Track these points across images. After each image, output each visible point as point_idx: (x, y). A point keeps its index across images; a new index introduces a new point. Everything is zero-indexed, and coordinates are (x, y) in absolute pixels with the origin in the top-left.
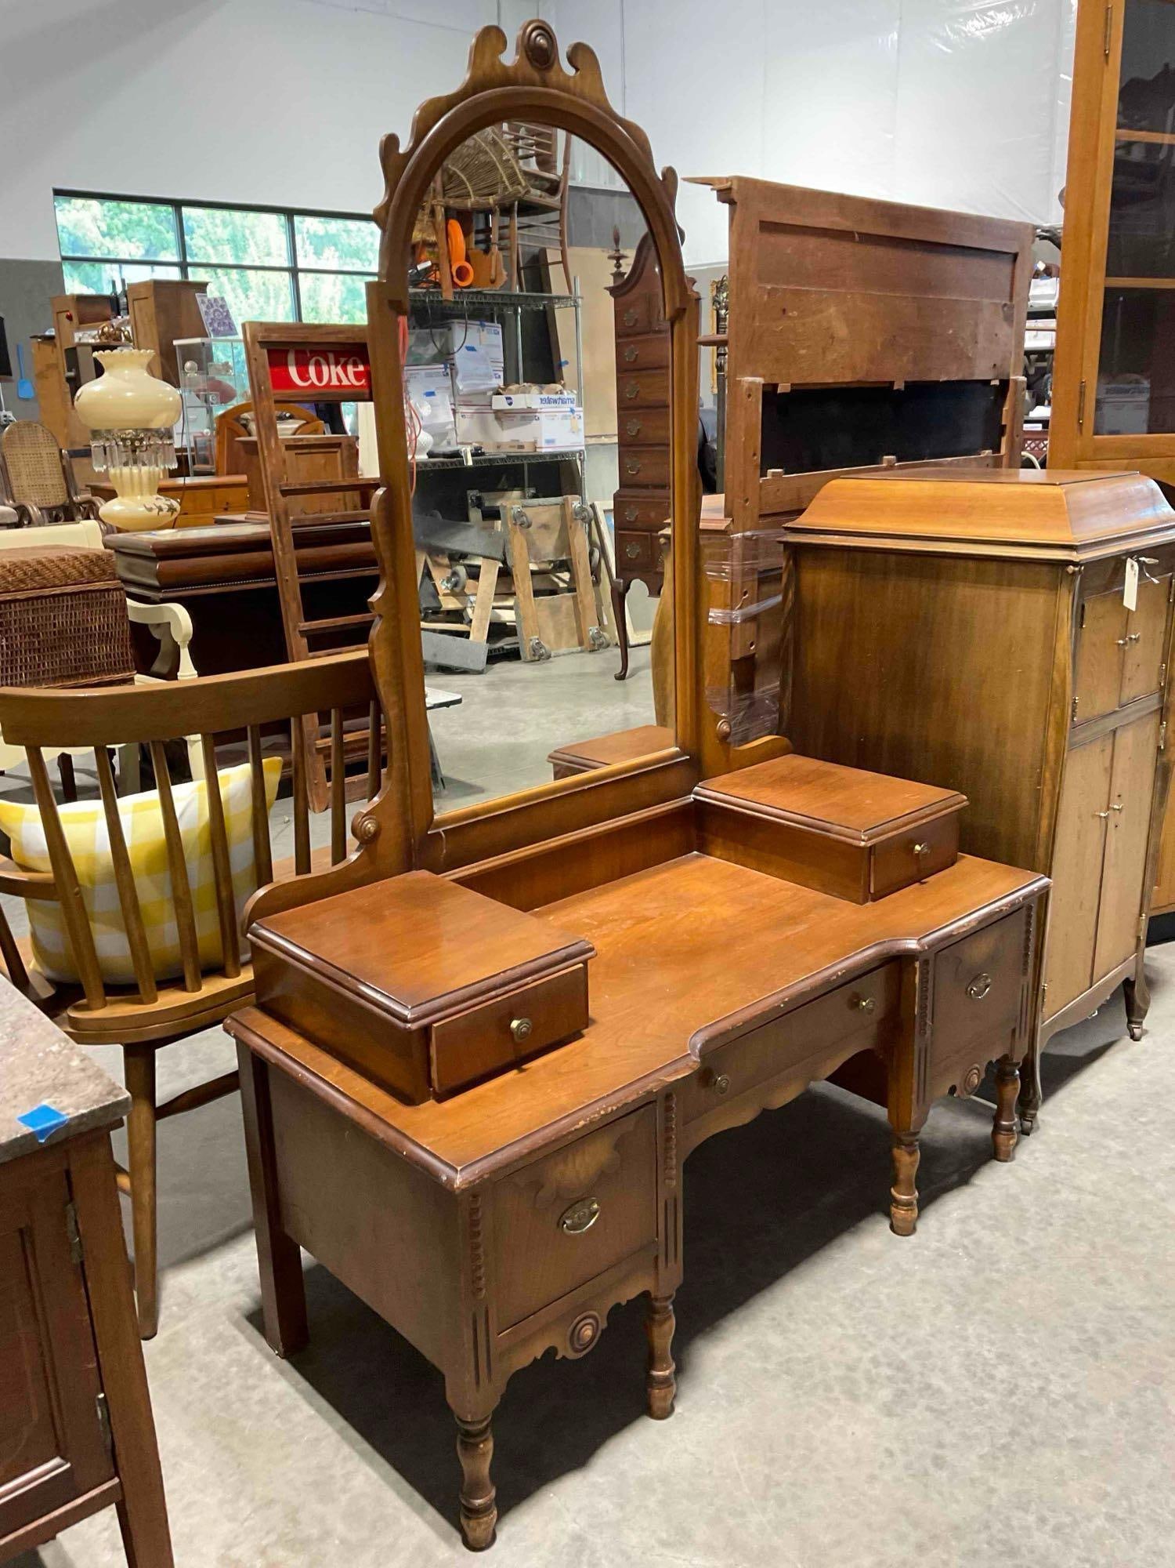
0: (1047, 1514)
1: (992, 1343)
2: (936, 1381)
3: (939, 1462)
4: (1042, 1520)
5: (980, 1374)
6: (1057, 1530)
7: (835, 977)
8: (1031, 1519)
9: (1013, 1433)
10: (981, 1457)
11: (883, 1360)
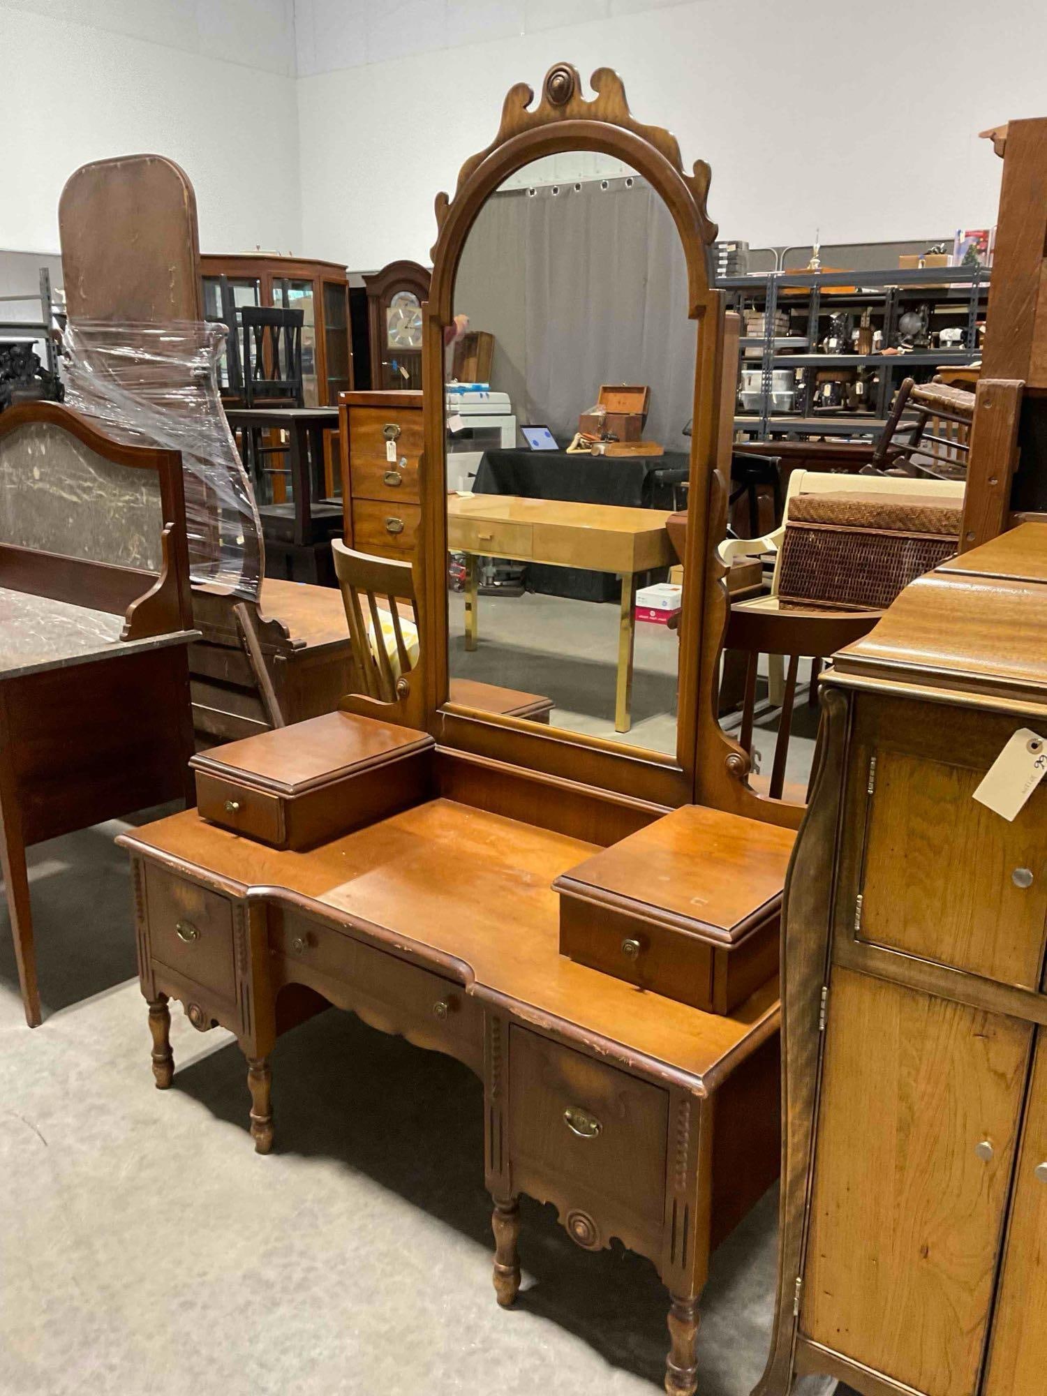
0: (117, 1373)
1: (331, 1357)
2: (282, 1311)
3: (188, 1305)
4: (112, 1368)
5: (288, 1344)
6: (99, 1377)
7: (399, 947)
8: (115, 1361)
9: (211, 1361)
10: (188, 1334)
11: (311, 1275)
